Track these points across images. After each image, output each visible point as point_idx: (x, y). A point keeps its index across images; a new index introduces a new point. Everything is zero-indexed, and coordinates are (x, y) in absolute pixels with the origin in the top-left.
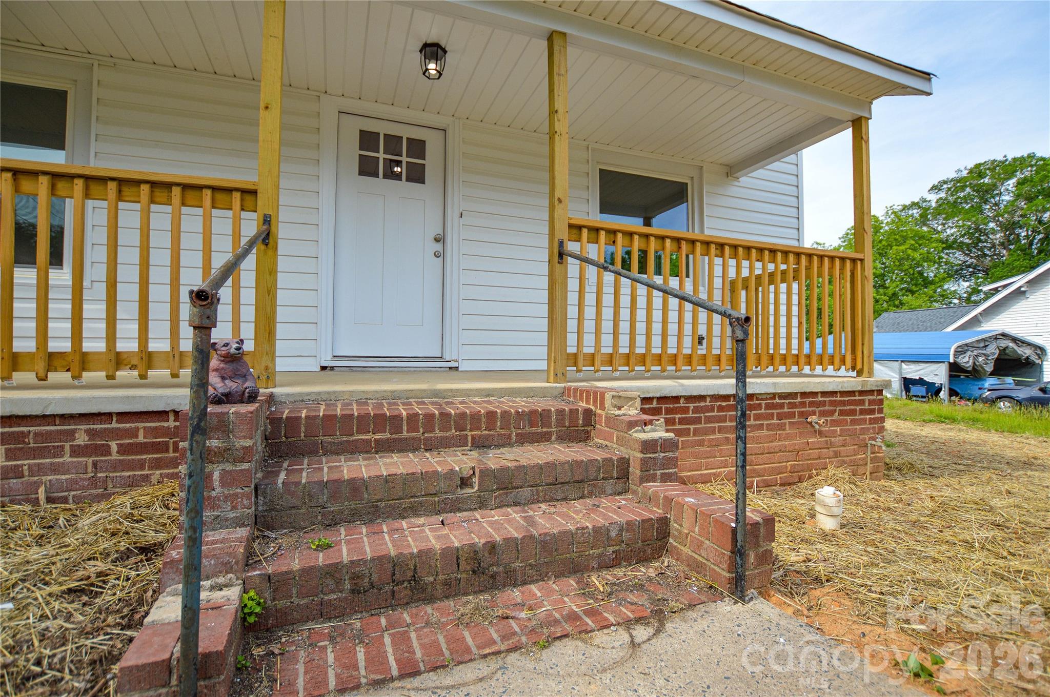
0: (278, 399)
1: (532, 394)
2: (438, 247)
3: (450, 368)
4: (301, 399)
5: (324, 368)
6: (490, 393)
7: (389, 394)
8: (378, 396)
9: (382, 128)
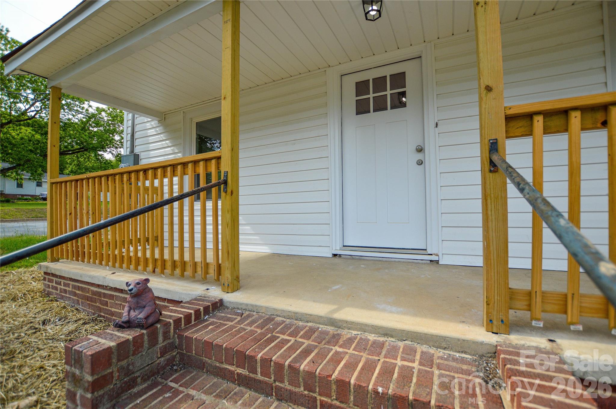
0: (225, 304)
1: (444, 345)
2: (420, 156)
3: (431, 261)
4: (237, 306)
5: (335, 255)
6: (389, 332)
7: (293, 314)
8: (285, 314)
9: (370, 76)
